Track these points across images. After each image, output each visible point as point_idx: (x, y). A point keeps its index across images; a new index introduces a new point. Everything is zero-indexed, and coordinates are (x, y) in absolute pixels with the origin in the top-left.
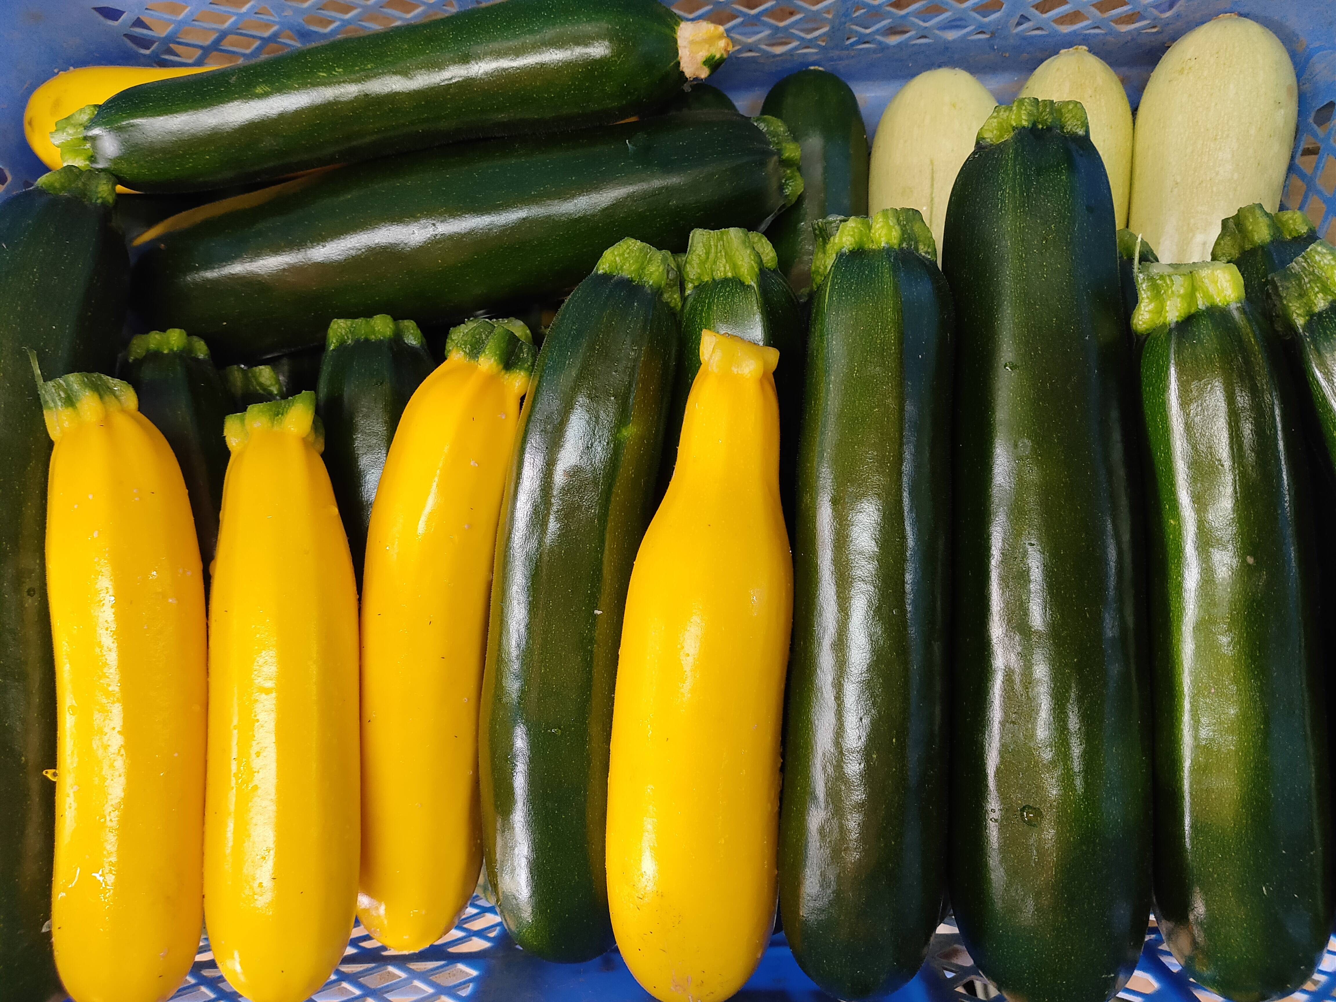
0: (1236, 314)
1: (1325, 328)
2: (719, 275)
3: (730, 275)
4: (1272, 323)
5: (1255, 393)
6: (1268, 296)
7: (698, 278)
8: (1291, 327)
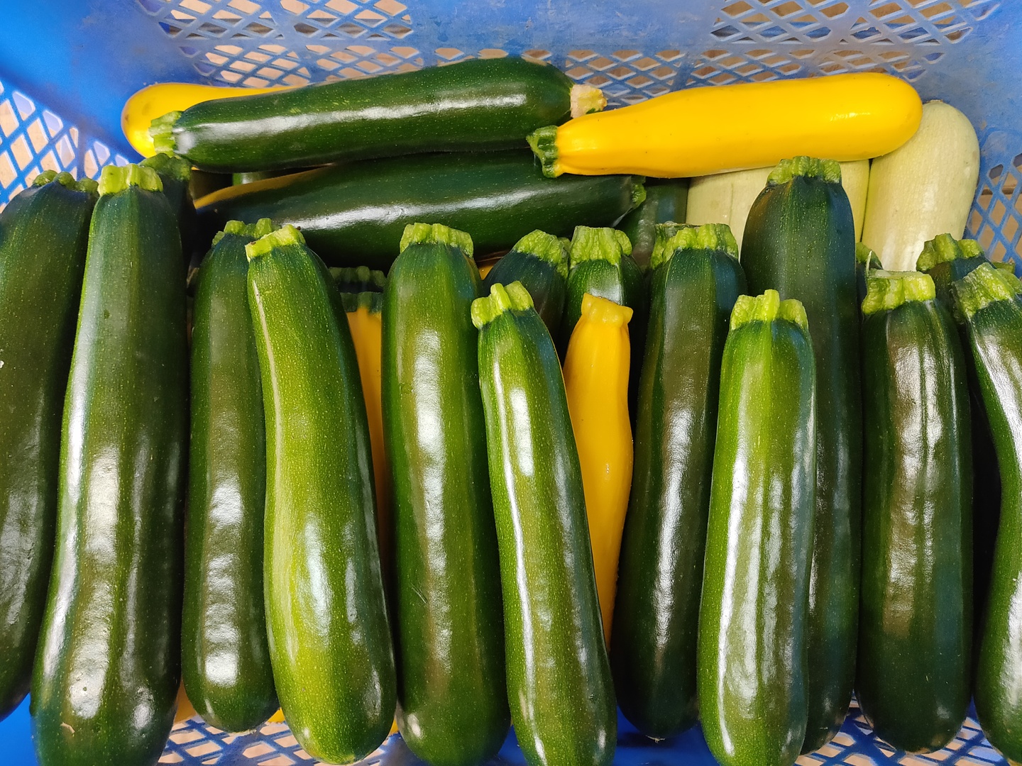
0: (929, 307)
1: (985, 320)
2: (594, 257)
3: (601, 257)
4: (952, 313)
5: (938, 357)
6: (951, 295)
7: (580, 258)
8: (964, 317)
